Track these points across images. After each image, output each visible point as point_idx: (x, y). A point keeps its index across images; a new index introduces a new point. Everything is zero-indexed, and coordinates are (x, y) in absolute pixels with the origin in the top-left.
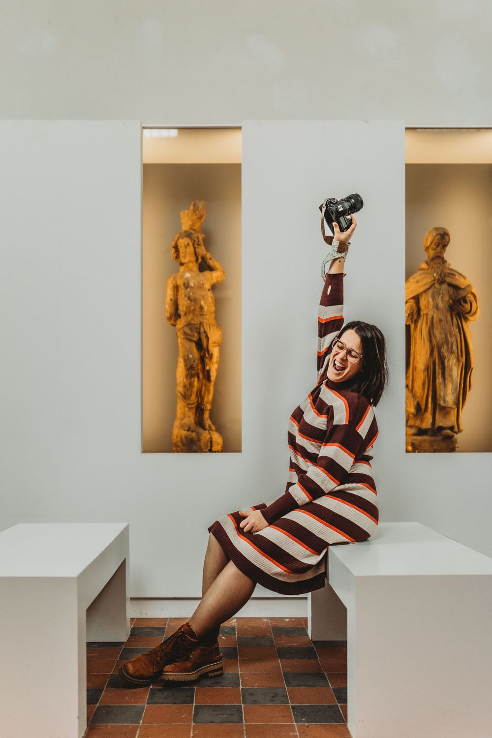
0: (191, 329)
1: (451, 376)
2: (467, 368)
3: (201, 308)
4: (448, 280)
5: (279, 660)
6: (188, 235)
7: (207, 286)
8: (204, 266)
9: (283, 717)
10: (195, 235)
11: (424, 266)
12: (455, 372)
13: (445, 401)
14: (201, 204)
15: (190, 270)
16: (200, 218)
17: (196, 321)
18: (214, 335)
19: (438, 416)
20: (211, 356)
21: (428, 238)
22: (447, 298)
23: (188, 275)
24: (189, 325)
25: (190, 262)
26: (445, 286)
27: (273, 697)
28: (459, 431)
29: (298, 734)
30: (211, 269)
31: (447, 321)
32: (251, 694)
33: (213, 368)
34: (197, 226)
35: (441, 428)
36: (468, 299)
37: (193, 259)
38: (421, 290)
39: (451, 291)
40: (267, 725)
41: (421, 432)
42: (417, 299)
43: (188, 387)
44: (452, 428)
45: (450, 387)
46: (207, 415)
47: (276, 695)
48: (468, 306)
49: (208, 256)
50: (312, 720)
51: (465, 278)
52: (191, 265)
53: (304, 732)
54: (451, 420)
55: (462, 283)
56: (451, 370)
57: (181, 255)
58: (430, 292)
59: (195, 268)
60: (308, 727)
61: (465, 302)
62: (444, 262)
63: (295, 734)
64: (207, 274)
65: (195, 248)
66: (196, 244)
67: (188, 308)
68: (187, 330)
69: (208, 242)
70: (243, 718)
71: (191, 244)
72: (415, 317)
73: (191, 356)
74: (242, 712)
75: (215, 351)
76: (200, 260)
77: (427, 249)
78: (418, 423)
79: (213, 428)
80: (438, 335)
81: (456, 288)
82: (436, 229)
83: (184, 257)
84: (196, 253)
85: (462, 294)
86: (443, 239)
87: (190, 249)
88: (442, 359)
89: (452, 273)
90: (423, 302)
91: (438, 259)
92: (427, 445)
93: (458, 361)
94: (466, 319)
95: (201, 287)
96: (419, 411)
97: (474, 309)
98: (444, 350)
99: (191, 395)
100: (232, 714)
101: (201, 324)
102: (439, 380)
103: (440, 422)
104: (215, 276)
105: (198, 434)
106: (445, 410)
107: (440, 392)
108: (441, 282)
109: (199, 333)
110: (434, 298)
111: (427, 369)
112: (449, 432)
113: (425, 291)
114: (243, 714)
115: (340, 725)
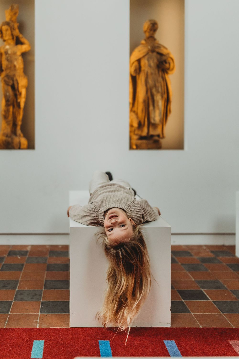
0: (8, 78)
1: (158, 106)
2: (168, 101)
3: (15, 66)
4: (157, 50)
5: (46, 272)
6: (7, 24)
7: (19, 53)
8: (18, 42)
9: (34, 309)
10: (12, 24)
11: (143, 42)
12: (161, 103)
13: (154, 120)
14: (15, 6)
15: (9, 44)
16: (15, 14)
17: (11, 74)
18: (22, 82)
19: (151, 129)
20: (20, 94)
21: (146, 26)
22: (156, 61)
23: (7, 47)
24: (7, 76)
25: (9, 39)
26: (155, 54)
27: (33, 296)
28: (163, 137)
29: (38, 321)
30: (22, 43)
31: (155, 74)
32: (21, 294)
33: (22, 101)
34: (14, 18)
35: (152, 136)
36: (167, 61)
37: (11, 37)
38: (141, 56)
39: (159, 56)
40: (22, 315)
41: (141, 138)
42: (139, 61)
43: (7, 112)
44: (158, 136)
45: (157, 112)
46: (19, 128)
47: (36, 294)
48: (167, 65)
49: (21, 36)
50: (51, 311)
51: (166, 49)
52: (10, 41)
53: (42, 320)
54: (158, 131)
55: (164, 51)
56: (158, 102)
57: (4, 35)
58: (146, 57)
59: (12, 43)
60: (46, 316)
61: (166, 63)
62: (155, 40)
63: (37, 320)
64: (19, 46)
65: (12, 32)
66: (12, 29)
67: (7, 66)
68: (6, 79)
69: (21, 28)
70: (10, 310)
71: (9, 29)
72: (138, 71)
73: (8, 94)
74: (11, 306)
75: (23, 92)
76: (15, 38)
77: (145, 32)
78: (140, 133)
79: (22, 135)
80: (150, 82)
81: (161, 55)
82: (150, 21)
83: (6, 36)
84: (12, 35)
85: (164, 58)
86: (154, 27)
87: (9, 32)
88: (152, 96)
89: (159, 46)
90: (142, 63)
91: (151, 38)
92: (144, 146)
93: (162, 97)
94: (167, 73)
95: (15, 54)
96: (140, 126)
97: (171, 67)
98: (154, 91)
99: (8, 116)
100: (5, 307)
101: (14, 75)
102: (151, 108)
103: (152, 132)
104: (24, 48)
105: (12, 139)
106: (155, 126)
107: (152, 115)
108: (153, 51)
109: (13, 81)
110: (148, 61)
111: (144, 101)
112: (156, 138)
113: (144, 57)
114: (11, 307)
115: (66, 315)
